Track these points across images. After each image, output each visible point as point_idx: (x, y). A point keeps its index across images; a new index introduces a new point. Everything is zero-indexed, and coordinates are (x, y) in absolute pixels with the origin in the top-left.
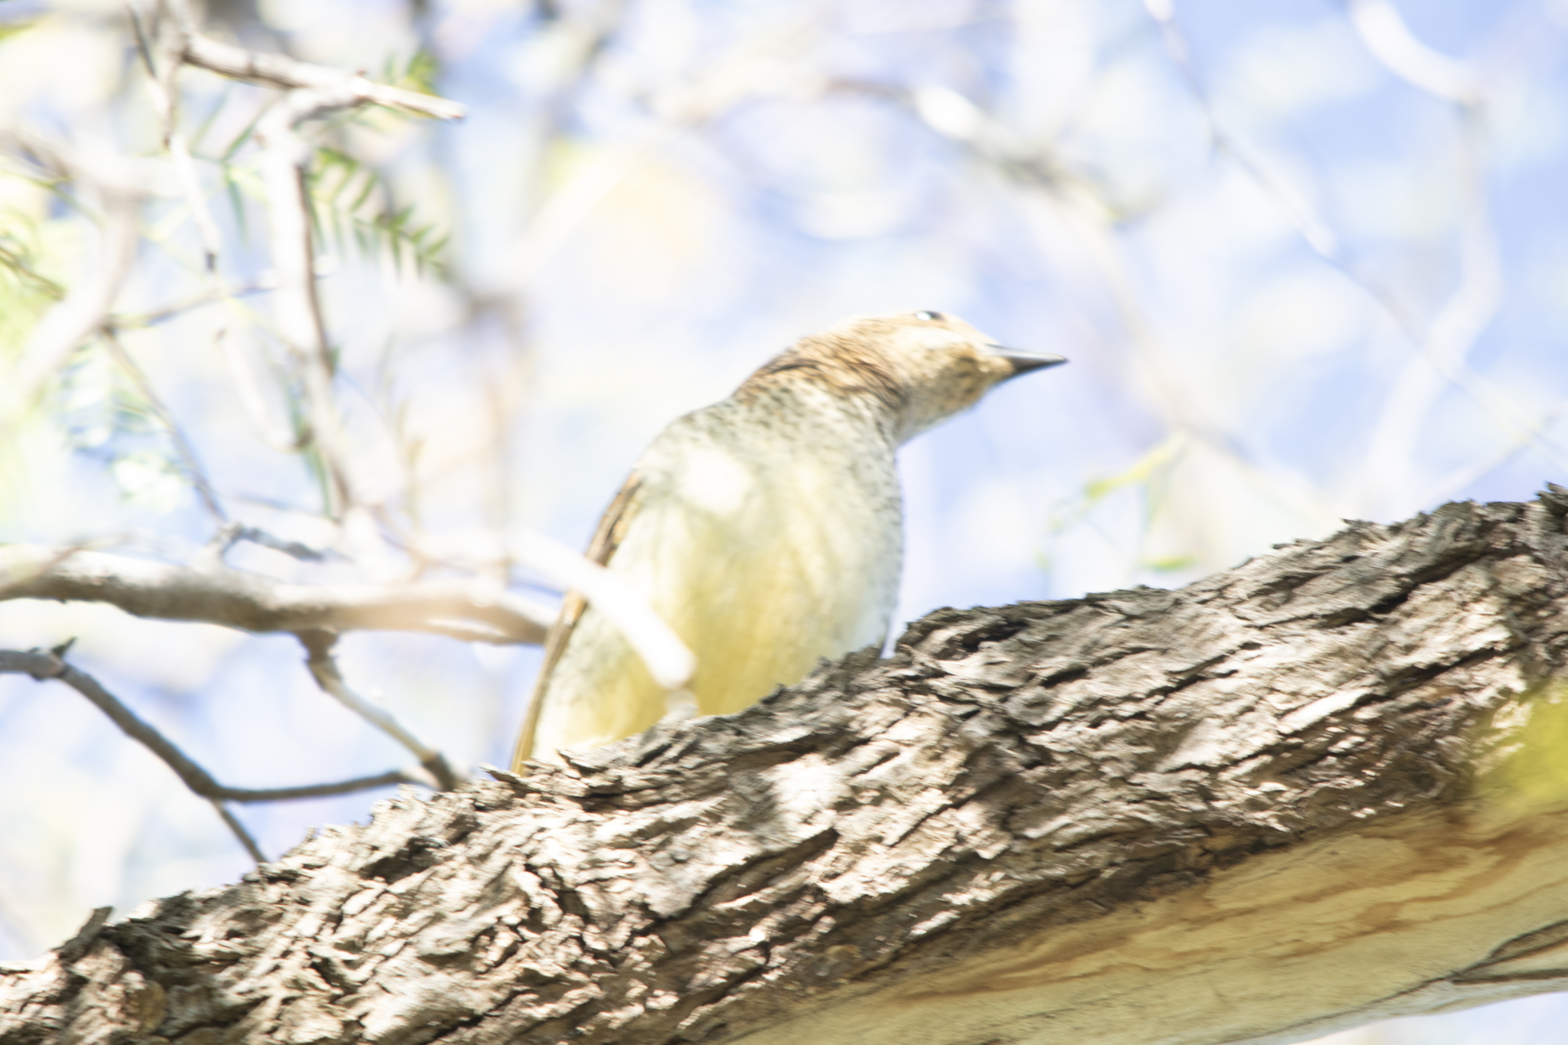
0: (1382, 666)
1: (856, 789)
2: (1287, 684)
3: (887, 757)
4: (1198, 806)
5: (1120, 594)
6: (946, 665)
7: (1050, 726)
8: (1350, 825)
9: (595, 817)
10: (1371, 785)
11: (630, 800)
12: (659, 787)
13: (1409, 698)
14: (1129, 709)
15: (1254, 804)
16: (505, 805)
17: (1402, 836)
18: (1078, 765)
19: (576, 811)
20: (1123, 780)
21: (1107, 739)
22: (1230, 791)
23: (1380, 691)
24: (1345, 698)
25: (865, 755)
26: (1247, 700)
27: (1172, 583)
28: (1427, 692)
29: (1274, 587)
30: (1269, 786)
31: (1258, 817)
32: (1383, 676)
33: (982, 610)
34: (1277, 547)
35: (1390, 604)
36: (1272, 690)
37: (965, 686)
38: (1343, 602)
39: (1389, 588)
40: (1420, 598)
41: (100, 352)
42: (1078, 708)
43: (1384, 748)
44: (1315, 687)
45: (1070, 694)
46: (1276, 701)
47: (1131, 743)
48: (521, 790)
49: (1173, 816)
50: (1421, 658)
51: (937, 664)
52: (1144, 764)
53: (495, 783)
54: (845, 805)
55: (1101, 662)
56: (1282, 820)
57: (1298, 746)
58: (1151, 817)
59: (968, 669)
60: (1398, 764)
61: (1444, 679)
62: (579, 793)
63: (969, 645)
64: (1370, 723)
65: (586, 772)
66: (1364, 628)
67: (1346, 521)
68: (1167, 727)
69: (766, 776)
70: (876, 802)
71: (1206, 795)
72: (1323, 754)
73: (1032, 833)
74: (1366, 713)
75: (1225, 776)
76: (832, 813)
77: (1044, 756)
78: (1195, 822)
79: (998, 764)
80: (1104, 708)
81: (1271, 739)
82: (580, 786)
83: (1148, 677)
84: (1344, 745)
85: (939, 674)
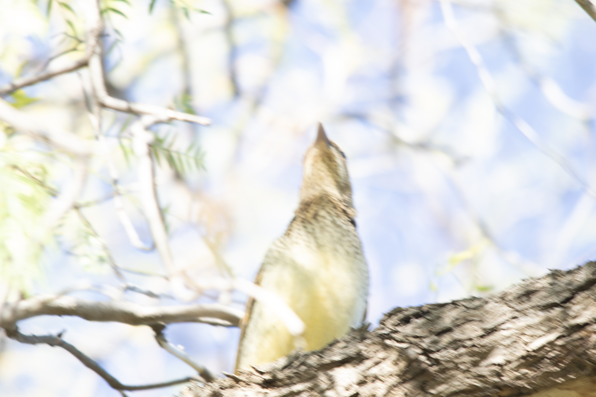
0: (565, 324)
1: (365, 377)
2: (529, 332)
3: (377, 364)
4: (496, 379)
5: (465, 300)
6: (399, 329)
7: (438, 351)
8: (556, 385)
9: (266, 390)
10: (563, 369)
11: (280, 383)
12: (289, 378)
13: (576, 336)
14: (469, 343)
15: (518, 378)
16: (231, 387)
17: (575, 389)
18: (450, 365)
19: (259, 389)
20: (468, 371)
21: (461, 355)
22: (509, 374)
23: (565, 334)
24: (552, 337)
25: (368, 363)
26: (514, 338)
27: (484, 295)
28: (583, 333)
29: (523, 295)
30: (524, 371)
31: (520, 383)
32: (567, 328)
33: (411, 307)
34: (524, 280)
35: (568, 300)
36: (523, 334)
37: (406, 336)
38: (551, 300)
39: (567, 295)
40: (579, 297)
41: (74, 214)
42: (451, 343)
43: (567, 355)
44: (540, 333)
45: (446, 339)
46: (525, 339)
47: (470, 356)
48: (237, 381)
49: (486, 384)
50: (580, 321)
51: (395, 329)
52: (475, 364)
53: (227, 379)
54: (361, 383)
55: (458, 326)
56: (529, 384)
57: (535, 356)
58: (478, 384)
59: (407, 329)
60: (573, 362)
61: (589, 328)
62: (260, 382)
63: (406, 321)
64: (562, 346)
65: (262, 373)
66: (558, 310)
67: (550, 270)
68: (484, 350)
69: (330, 373)
70: (373, 381)
71: (499, 375)
72: (543, 358)
73: (433, 391)
74: (560, 342)
75: (506, 368)
76: (357, 387)
77: (437, 362)
78: (496, 386)
79: (419, 365)
80: (460, 343)
81: (524, 353)
82: (259, 379)
83: (476, 331)
84: (552, 355)
85: (396, 332)
